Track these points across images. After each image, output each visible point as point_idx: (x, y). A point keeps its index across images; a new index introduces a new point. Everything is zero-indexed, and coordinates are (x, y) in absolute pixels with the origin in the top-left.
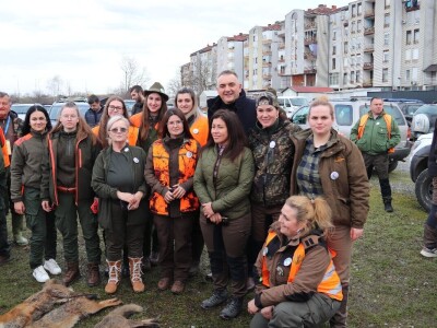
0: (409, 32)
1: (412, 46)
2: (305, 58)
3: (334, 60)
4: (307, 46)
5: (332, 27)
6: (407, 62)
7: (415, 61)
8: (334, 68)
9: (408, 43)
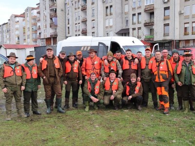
0: (107, 8)
1: (109, 16)
2: (51, 26)
3: (69, 28)
4: (51, 19)
5: (67, 6)
6: (107, 27)
7: (111, 27)
8: (69, 33)
9: (107, 15)
